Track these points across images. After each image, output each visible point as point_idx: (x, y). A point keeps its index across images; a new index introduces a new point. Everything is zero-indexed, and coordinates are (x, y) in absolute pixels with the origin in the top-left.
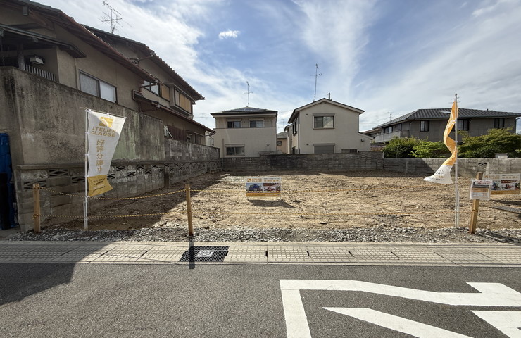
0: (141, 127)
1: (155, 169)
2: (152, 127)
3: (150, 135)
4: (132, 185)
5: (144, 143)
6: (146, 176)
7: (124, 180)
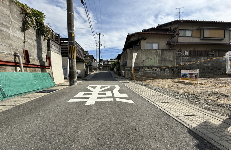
0: (162, 54)
1: (167, 69)
2: (168, 53)
3: (166, 57)
4: (154, 73)
5: (162, 60)
6: (162, 71)
7: (151, 72)
